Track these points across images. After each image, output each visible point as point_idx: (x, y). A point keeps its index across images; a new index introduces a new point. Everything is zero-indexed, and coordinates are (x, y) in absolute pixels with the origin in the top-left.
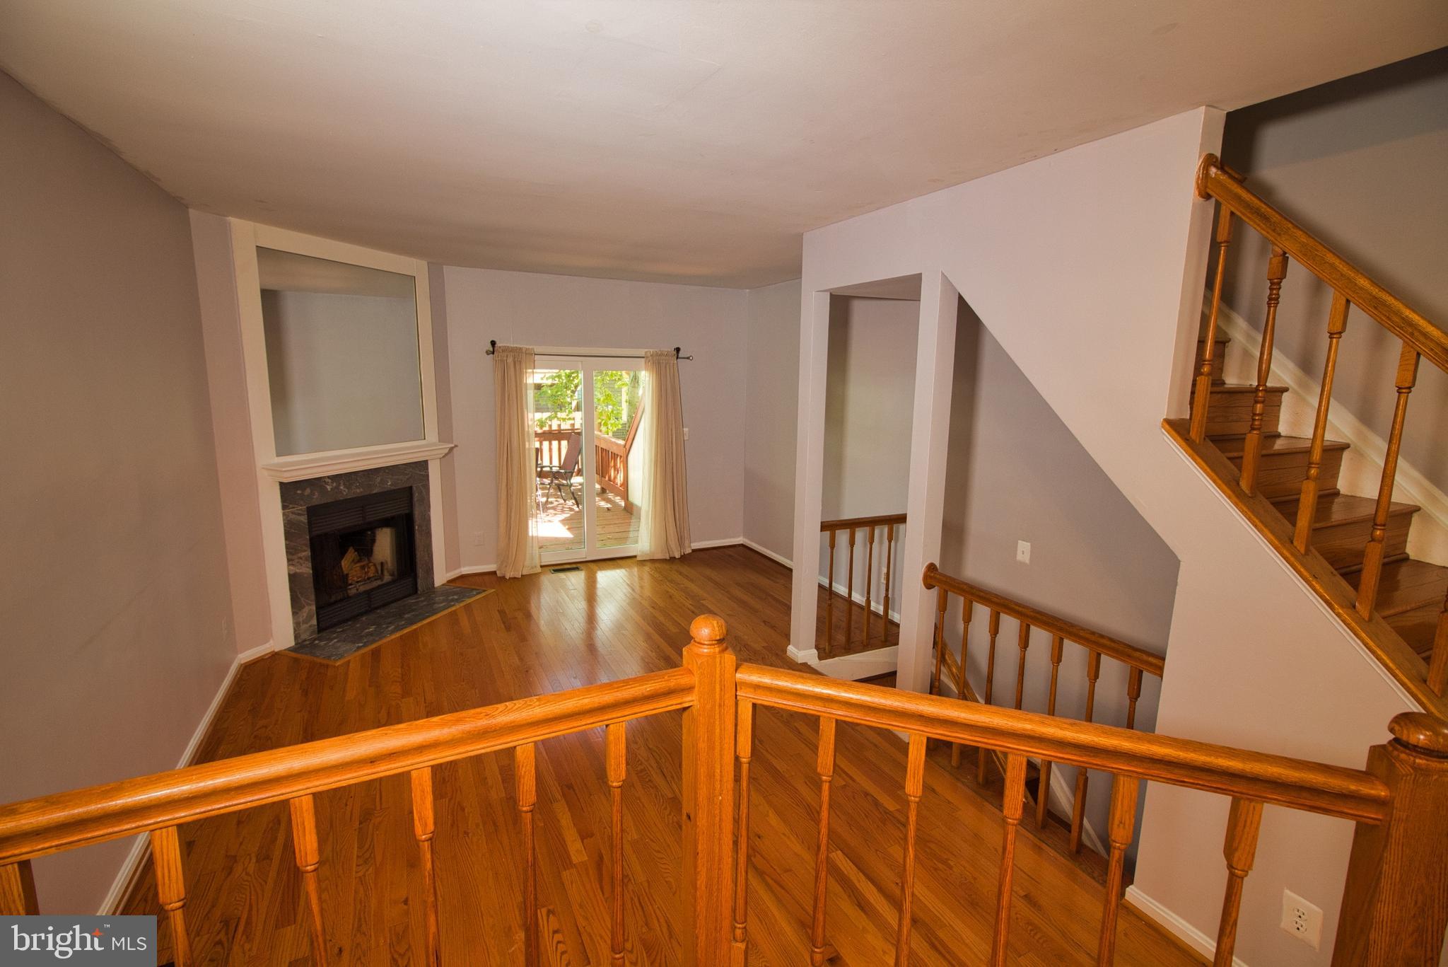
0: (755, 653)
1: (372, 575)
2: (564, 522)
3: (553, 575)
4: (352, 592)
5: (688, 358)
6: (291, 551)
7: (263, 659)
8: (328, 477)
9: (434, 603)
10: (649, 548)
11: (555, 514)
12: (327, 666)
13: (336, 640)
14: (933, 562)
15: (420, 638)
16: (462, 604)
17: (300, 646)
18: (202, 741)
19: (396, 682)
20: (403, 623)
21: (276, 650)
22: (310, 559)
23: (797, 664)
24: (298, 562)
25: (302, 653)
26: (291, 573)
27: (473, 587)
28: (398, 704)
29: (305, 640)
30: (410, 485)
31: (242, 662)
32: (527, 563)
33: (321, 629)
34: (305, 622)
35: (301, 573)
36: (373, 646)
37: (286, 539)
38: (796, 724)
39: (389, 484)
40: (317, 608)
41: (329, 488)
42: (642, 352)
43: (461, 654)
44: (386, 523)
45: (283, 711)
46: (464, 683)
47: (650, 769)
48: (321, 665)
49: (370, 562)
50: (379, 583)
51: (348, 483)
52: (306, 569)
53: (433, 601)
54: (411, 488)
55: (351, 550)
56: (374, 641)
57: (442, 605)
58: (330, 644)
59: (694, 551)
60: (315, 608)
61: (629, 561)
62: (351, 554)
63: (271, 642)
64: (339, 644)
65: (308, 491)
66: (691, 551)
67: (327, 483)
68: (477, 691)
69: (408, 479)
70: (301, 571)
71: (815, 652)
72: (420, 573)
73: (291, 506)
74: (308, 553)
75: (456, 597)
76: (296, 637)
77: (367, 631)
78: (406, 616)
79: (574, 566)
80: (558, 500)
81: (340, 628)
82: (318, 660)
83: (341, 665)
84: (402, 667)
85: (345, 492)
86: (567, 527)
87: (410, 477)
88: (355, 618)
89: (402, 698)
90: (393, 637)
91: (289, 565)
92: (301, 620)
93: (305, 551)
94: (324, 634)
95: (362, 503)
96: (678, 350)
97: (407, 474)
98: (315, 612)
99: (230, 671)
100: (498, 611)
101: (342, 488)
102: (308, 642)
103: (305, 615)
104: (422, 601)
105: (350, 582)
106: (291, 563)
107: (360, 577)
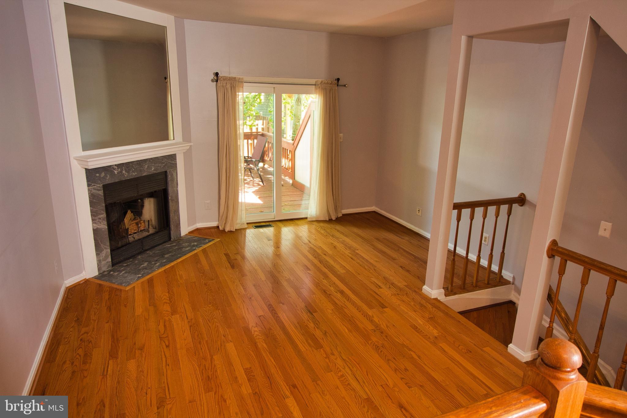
0: (400, 290)
1: (143, 229)
2: (256, 192)
3: (255, 229)
4: (131, 239)
5: (345, 86)
6: (94, 214)
7: (80, 284)
8: (116, 165)
9: (183, 248)
10: (315, 213)
11: (249, 187)
12: (121, 290)
13: (124, 272)
14: (556, 239)
15: (177, 273)
16: (201, 249)
17: (102, 275)
18: (48, 342)
19: (166, 303)
20: (165, 261)
21: (87, 278)
22: (106, 219)
23: (431, 299)
24: (98, 221)
25: (103, 280)
26: (95, 228)
27: (205, 237)
28: (170, 319)
29: (104, 272)
30: (166, 170)
31: (67, 286)
32: (238, 221)
33: (114, 263)
34: (104, 260)
35: (101, 228)
36: (148, 277)
37: (90, 206)
38: (441, 345)
39: (152, 169)
40: (111, 251)
41: (116, 172)
42: (313, 81)
43: (206, 284)
44: (151, 195)
45: (97, 321)
46: (211, 305)
47: (347, 374)
48: (117, 289)
49: (141, 220)
50: (147, 234)
51: (127, 169)
52: (104, 226)
53: (182, 246)
54: (166, 172)
55: (129, 212)
56: (149, 274)
57: (187, 249)
58: (121, 274)
59: (343, 215)
60: (109, 251)
61: (302, 221)
62: (129, 215)
63: (84, 272)
64: (126, 275)
65: (103, 174)
66: (342, 215)
67: (115, 169)
68: (220, 311)
69: (164, 166)
70: (100, 227)
71: (443, 291)
72: (172, 227)
73: (93, 184)
74: (104, 215)
75: (195, 244)
76: (99, 270)
77: (143, 266)
78: (166, 256)
79: (268, 224)
80: (249, 178)
81: (125, 264)
82: (115, 286)
83: (130, 289)
84: (169, 292)
85: (126, 175)
86: (258, 197)
87: (166, 165)
88: (134, 257)
89: (172, 315)
90: (160, 270)
91: (93, 223)
92: (101, 258)
93: (103, 214)
94: (116, 267)
95: (135, 182)
96: (338, 80)
97: (163, 163)
98: (110, 253)
99: (61, 292)
100: (224, 254)
101: (124, 172)
102: (106, 273)
103: (104, 255)
104: (175, 246)
105: (130, 233)
106: (94, 222)
107: (136, 230)
